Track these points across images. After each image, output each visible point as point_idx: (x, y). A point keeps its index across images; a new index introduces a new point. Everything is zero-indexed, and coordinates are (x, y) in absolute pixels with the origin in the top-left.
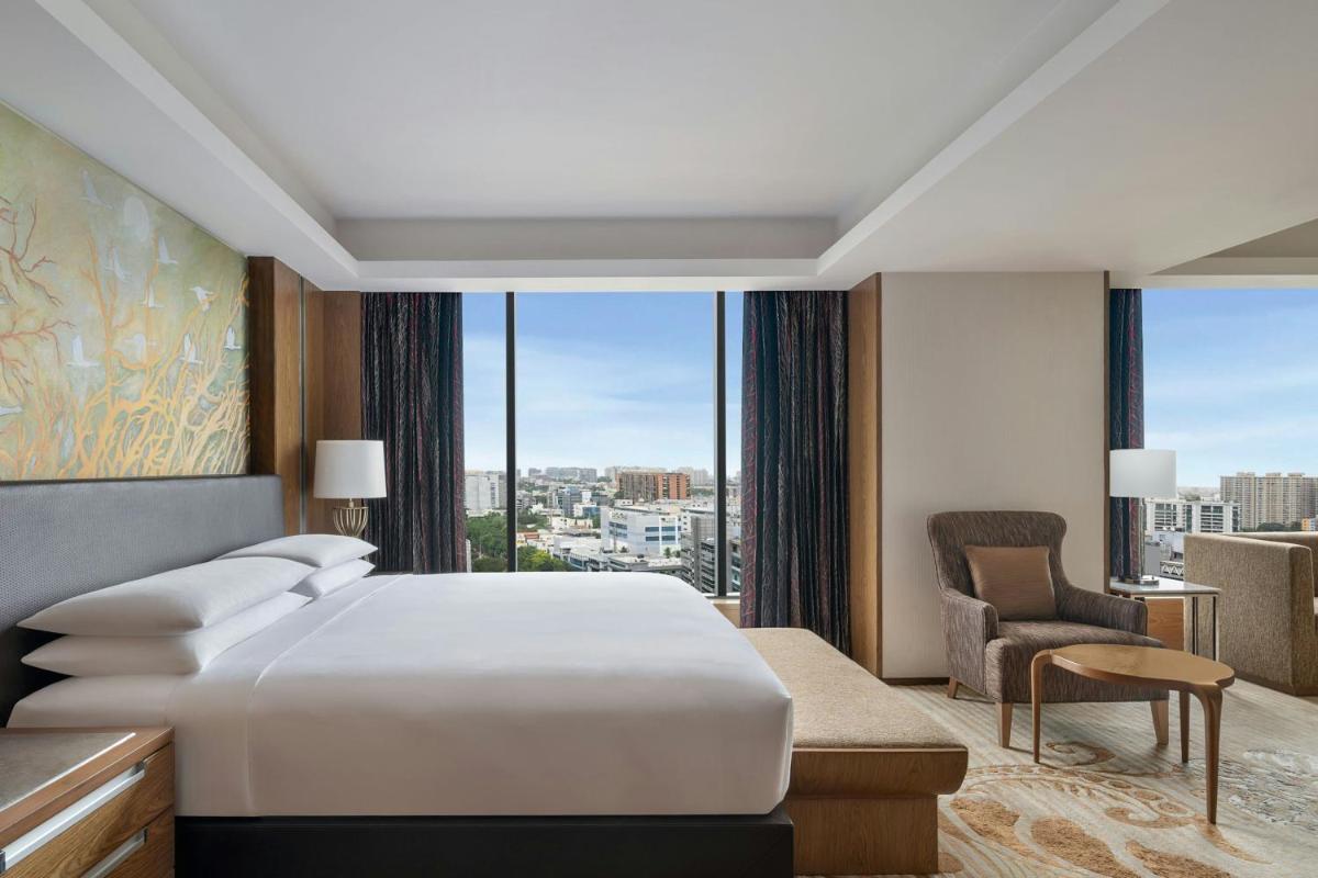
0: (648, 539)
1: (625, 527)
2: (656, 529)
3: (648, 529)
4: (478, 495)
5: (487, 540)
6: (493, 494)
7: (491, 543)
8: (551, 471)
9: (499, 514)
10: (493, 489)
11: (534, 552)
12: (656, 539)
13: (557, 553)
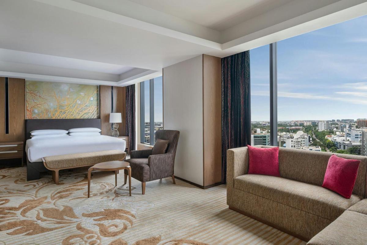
0: (356, 137)
1: (350, 134)
2: (358, 135)
3: (356, 135)
4: (322, 126)
5: (320, 137)
6: (325, 126)
7: (320, 138)
8: (343, 120)
9: (325, 131)
10: (325, 125)
11: (327, 140)
12: (358, 137)
13: (333, 140)
